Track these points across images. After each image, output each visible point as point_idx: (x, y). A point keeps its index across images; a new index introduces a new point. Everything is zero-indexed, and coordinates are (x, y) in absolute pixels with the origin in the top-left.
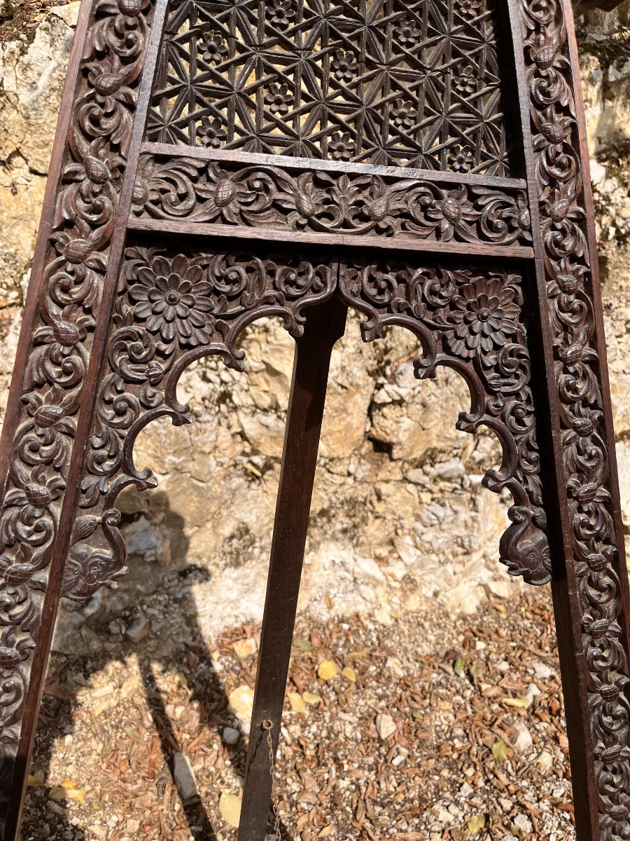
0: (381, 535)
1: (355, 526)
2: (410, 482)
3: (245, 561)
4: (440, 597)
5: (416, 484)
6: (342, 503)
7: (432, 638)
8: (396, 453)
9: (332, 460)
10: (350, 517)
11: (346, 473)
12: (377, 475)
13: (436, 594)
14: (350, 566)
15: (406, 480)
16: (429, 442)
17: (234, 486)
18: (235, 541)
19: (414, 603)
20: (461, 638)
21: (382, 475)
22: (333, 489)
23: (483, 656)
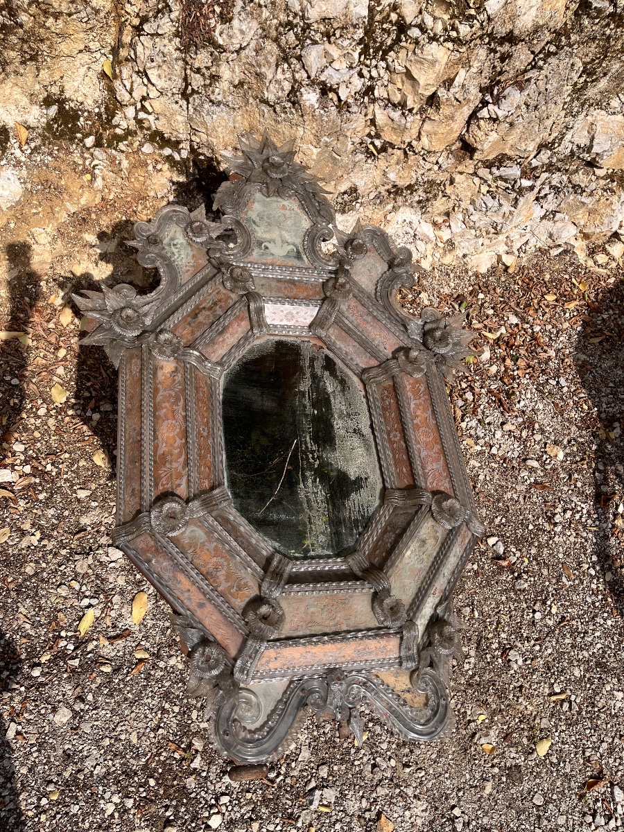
0: (443, 209)
1: (428, 200)
2: (478, 176)
3: (349, 211)
4: (467, 258)
5: (481, 178)
6: (424, 183)
7: (452, 285)
8: (477, 156)
9: (429, 152)
10: (427, 193)
11: (435, 162)
12: (456, 168)
13: (464, 256)
14: (415, 226)
15: (475, 174)
16: (503, 149)
17: (357, 159)
18: (346, 196)
19: (448, 259)
20: (471, 288)
21: (460, 168)
22: (422, 172)
23: (480, 303)
